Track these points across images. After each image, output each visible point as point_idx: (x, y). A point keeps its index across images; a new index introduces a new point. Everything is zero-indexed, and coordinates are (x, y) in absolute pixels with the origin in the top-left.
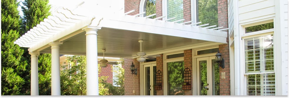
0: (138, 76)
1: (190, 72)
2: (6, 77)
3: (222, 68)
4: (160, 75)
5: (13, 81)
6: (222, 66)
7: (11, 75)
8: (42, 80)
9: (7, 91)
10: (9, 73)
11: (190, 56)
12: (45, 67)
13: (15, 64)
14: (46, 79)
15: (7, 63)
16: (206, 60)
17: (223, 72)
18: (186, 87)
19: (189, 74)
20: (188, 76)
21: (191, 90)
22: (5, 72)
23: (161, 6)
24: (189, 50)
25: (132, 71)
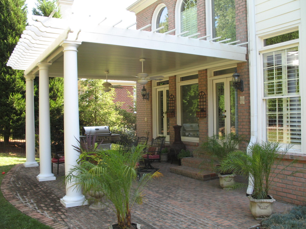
0: (150, 101)
1: (204, 96)
2: (13, 103)
3: (241, 91)
4: (172, 100)
5: (21, 108)
6: (241, 89)
7: (19, 101)
8: (53, 106)
9: (15, 118)
10: (17, 99)
11: (205, 77)
12: (56, 93)
13: (23, 89)
14: (57, 105)
15: (15, 89)
16: (224, 82)
17: (242, 96)
18: (200, 115)
19: (204, 99)
20: (203, 102)
21: (206, 118)
22: (12, 97)
23: (174, 20)
24: (204, 70)
25: (144, 95)
